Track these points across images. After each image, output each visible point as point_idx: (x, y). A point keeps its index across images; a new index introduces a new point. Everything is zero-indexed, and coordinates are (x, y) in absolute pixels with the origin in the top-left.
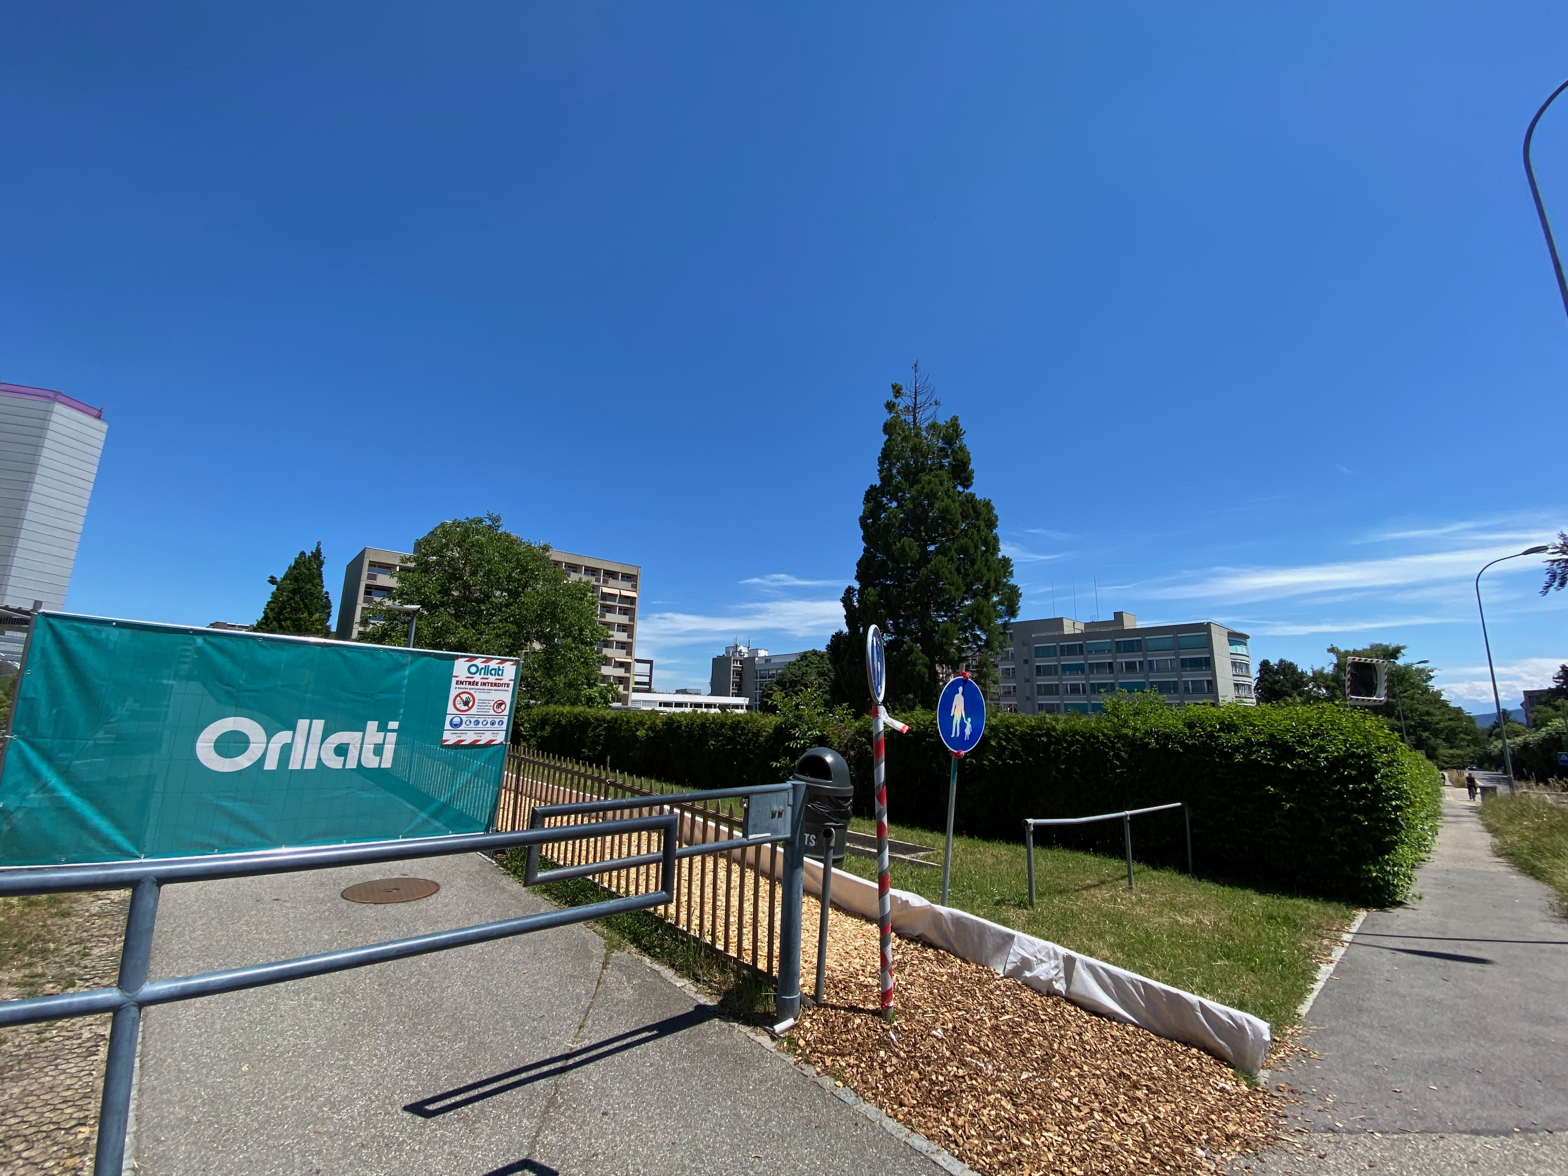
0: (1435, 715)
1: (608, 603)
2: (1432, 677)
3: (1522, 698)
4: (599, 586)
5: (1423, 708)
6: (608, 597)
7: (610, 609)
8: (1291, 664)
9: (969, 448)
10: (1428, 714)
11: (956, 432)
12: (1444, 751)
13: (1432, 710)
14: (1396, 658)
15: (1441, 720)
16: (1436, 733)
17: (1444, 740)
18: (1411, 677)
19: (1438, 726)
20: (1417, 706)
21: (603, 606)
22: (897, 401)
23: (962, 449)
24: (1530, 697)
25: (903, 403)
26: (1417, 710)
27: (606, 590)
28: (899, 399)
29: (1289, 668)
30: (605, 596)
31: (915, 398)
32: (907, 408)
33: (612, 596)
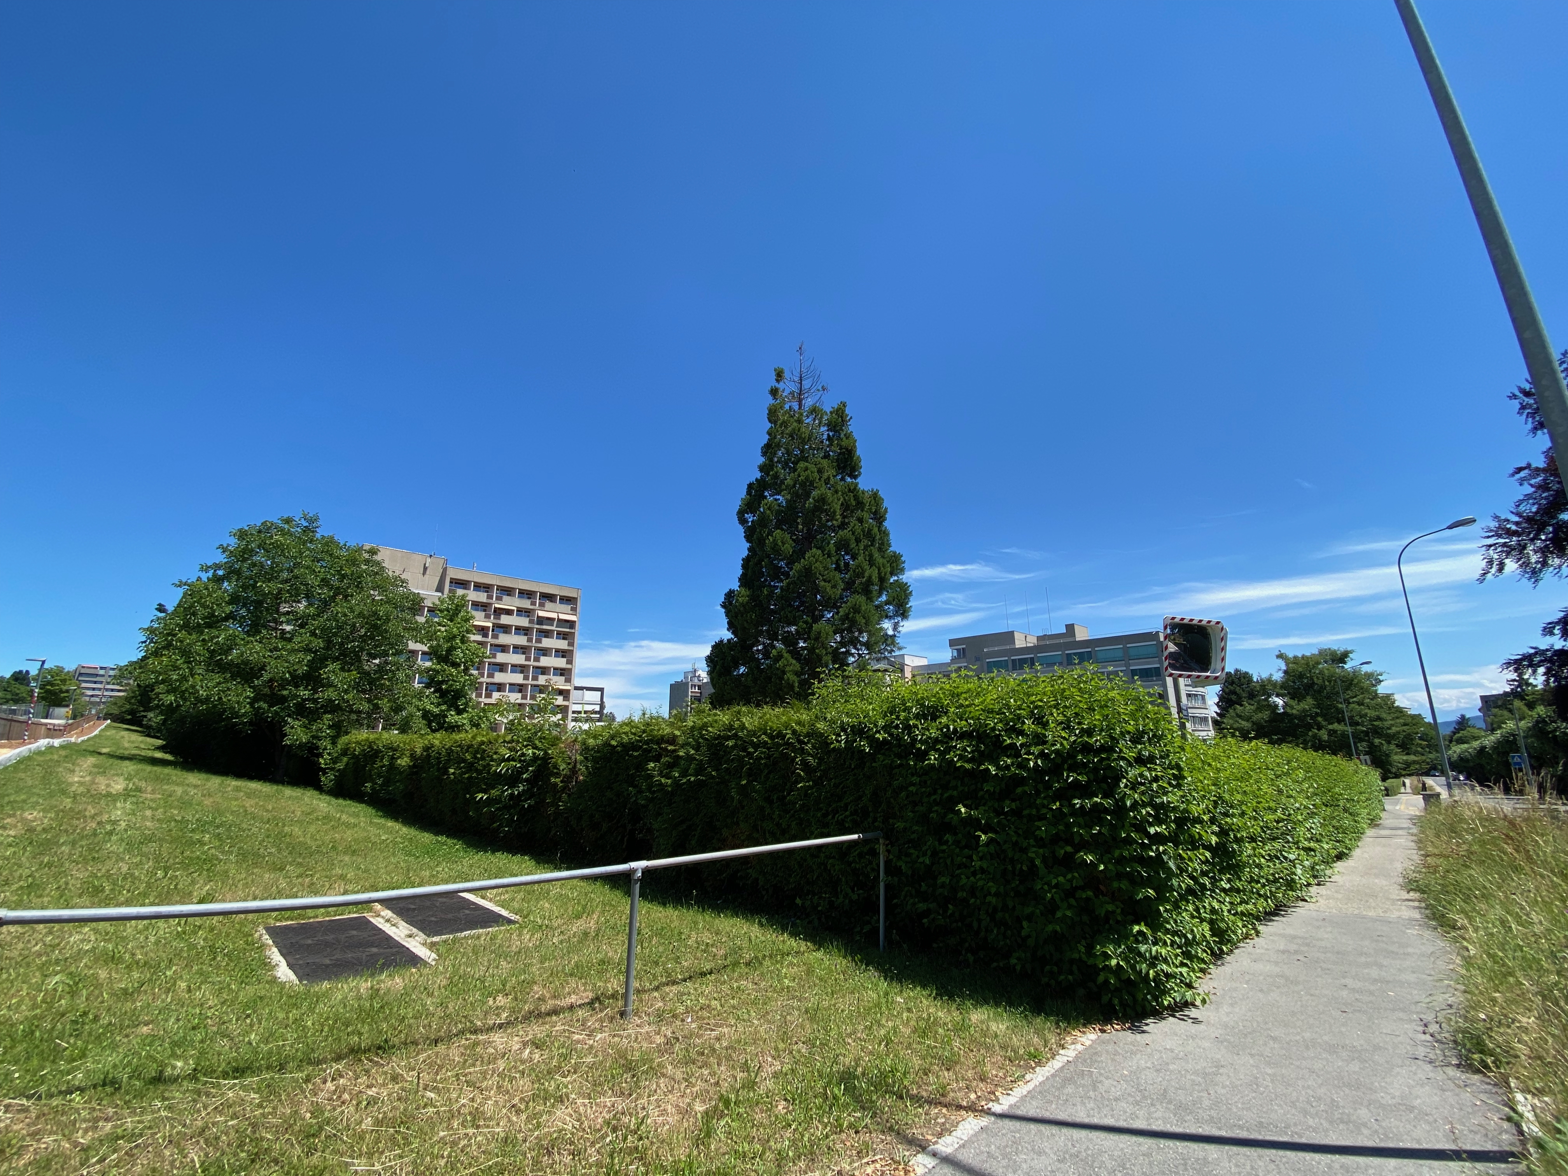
0: (1386, 720)
1: (545, 627)
2: (1381, 681)
3: (1479, 703)
4: (534, 610)
5: (1372, 713)
6: (545, 621)
7: (547, 634)
8: (1247, 673)
9: (855, 435)
10: (1379, 718)
11: (842, 417)
12: (1398, 758)
13: (1384, 715)
14: (1345, 663)
15: (1392, 725)
16: (1389, 738)
17: (1397, 746)
18: (1360, 682)
19: (1389, 731)
20: (1367, 711)
21: (540, 631)
22: (781, 386)
23: (848, 436)
24: (1486, 702)
25: (787, 387)
26: (1366, 715)
27: (542, 614)
28: (781, 383)
29: (1244, 678)
30: (541, 620)
31: (801, 383)
32: (792, 393)
33: (550, 620)
